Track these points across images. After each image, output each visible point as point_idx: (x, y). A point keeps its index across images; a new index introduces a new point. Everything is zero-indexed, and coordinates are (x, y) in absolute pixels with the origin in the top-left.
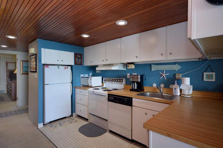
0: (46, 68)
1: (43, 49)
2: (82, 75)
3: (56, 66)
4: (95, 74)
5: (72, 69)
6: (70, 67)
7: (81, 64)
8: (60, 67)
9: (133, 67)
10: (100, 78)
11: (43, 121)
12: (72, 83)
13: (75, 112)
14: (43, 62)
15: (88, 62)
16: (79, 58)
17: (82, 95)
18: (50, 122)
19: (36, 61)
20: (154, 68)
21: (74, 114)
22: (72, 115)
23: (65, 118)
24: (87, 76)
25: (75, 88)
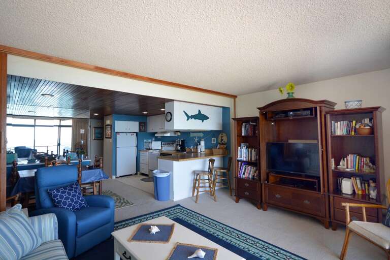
0: (118, 135)
1: (116, 121)
2: (145, 141)
3: (124, 134)
4: (157, 139)
5: (137, 135)
6: (135, 134)
7: (145, 131)
8: (128, 134)
9: (179, 134)
10: (160, 142)
11: (116, 174)
12: (137, 146)
13: (139, 171)
14: (116, 131)
15: (151, 129)
16: (142, 126)
17: (145, 156)
18: (120, 177)
19: (111, 130)
20: (192, 135)
21: (138, 173)
22: (136, 174)
23: (131, 175)
24: (150, 141)
25: (139, 151)
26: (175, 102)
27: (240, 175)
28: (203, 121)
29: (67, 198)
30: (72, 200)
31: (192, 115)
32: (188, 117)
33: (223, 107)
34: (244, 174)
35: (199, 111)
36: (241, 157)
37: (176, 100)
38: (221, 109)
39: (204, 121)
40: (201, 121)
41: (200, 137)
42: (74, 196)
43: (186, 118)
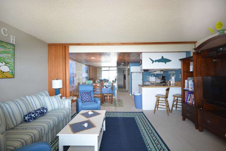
0: (132, 74)
1: (131, 67)
2: (147, 76)
3: (136, 73)
4: (151, 75)
5: (143, 74)
10: (155, 77)
12: (143, 80)
14: (131, 72)
19: (129, 71)
20: (169, 72)
25: (144, 82)
26: (143, 53)
27: (187, 101)
28: (165, 63)
29: (84, 96)
30: (86, 98)
31: (156, 60)
32: (153, 61)
33: (186, 52)
34: (189, 100)
35: (162, 57)
36: (188, 88)
37: (143, 52)
38: (185, 53)
39: (167, 63)
40: (164, 63)
41: (173, 74)
42: (87, 96)
43: (152, 62)
